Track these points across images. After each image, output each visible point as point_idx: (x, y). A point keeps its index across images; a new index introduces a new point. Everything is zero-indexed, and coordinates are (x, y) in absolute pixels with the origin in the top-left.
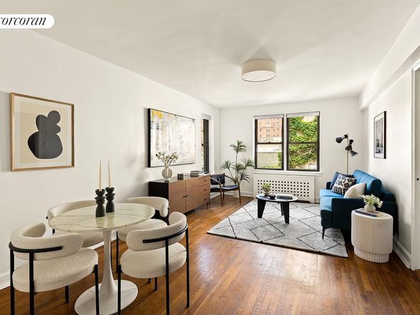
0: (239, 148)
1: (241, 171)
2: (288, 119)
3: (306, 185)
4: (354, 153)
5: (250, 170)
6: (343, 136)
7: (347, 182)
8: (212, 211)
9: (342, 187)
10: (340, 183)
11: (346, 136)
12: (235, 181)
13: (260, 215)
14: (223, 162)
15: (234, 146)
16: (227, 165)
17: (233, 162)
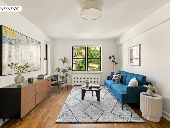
0: (65, 61)
1: (66, 73)
2: (88, 47)
3: (97, 78)
4: (116, 63)
5: (70, 72)
6: (111, 56)
7: (119, 76)
8: (53, 99)
9: (117, 79)
10: (116, 77)
11: (113, 56)
12: (63, 78)
13: (83, 98)
14: (56, 68)
15: (62, 60)
16: (58, 70)
17: (61, 68)
